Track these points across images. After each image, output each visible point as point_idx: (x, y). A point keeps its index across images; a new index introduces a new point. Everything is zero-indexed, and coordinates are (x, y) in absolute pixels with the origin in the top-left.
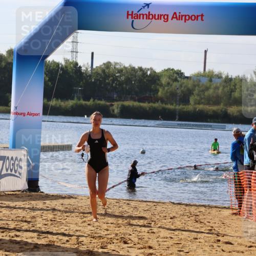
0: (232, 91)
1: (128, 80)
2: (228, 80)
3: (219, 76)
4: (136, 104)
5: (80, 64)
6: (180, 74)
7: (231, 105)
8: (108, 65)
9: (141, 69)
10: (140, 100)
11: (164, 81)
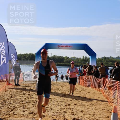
0: (79, 60)
1: (58, 59)
2: (78, 59)
3: (76, 58)
4: (60, 63)
5: (49, 56)
6: (68, 57)
7: (78, 63)
8: (54, 56)
9: (61, 57)
10: (61, 63)
11: (65, 59)
